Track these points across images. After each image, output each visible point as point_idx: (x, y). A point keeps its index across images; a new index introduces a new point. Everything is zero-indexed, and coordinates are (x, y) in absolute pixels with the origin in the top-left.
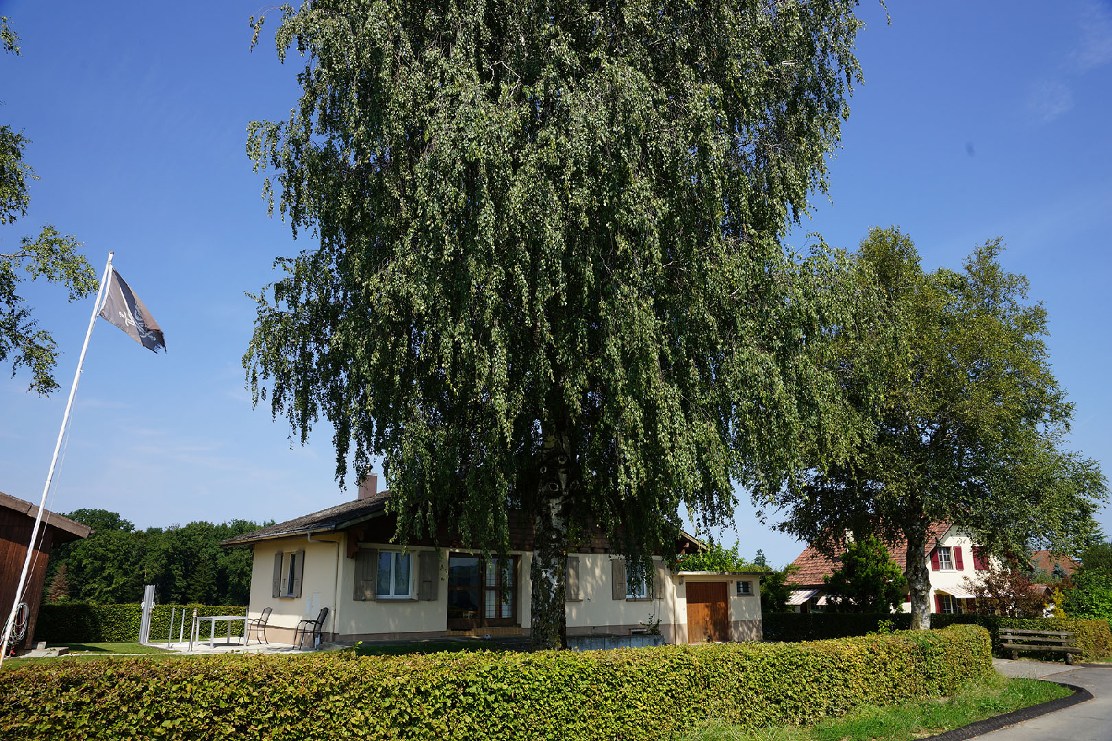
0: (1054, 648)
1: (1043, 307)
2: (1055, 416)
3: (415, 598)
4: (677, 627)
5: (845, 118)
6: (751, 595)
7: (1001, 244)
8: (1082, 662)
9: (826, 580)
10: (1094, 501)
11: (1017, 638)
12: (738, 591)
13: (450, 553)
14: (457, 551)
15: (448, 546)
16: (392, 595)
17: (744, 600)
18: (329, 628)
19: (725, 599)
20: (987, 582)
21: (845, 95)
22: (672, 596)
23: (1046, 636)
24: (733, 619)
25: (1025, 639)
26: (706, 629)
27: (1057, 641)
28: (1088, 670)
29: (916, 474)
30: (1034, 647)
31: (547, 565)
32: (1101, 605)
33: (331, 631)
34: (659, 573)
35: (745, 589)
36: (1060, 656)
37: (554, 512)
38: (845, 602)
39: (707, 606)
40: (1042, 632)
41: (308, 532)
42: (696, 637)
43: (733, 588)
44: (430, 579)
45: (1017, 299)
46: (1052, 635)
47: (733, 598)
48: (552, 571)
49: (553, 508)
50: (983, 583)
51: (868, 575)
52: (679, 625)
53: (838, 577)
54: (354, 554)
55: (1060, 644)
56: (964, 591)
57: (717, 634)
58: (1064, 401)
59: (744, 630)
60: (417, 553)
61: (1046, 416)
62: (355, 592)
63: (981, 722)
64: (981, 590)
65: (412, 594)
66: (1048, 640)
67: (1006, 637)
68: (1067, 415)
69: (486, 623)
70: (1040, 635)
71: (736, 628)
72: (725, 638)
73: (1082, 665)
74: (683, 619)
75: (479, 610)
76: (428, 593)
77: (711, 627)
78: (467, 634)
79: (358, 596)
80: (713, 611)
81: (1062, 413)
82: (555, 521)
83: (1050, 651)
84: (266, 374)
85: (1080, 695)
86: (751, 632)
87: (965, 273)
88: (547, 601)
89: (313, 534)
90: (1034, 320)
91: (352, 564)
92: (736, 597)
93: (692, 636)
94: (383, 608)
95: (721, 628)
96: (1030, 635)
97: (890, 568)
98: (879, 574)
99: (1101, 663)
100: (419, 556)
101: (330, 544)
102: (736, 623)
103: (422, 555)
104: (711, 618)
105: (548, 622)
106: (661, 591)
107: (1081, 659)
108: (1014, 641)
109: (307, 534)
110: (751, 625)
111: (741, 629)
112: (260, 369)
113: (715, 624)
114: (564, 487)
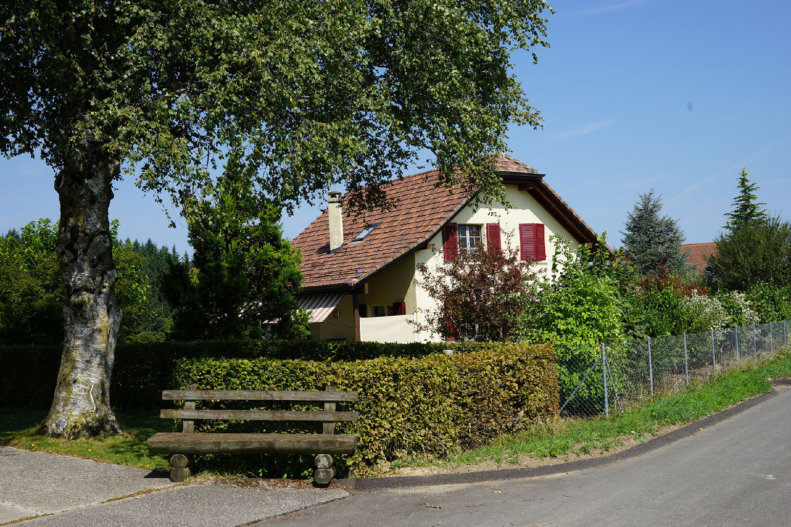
11: (208, 415)
23: (285, 405)
27: (310, 417)
28: (363, 496)
46: (302, 403)
66: (289, 415)
67: (176, 414)
70: (270, 405)
108: (199, 424)
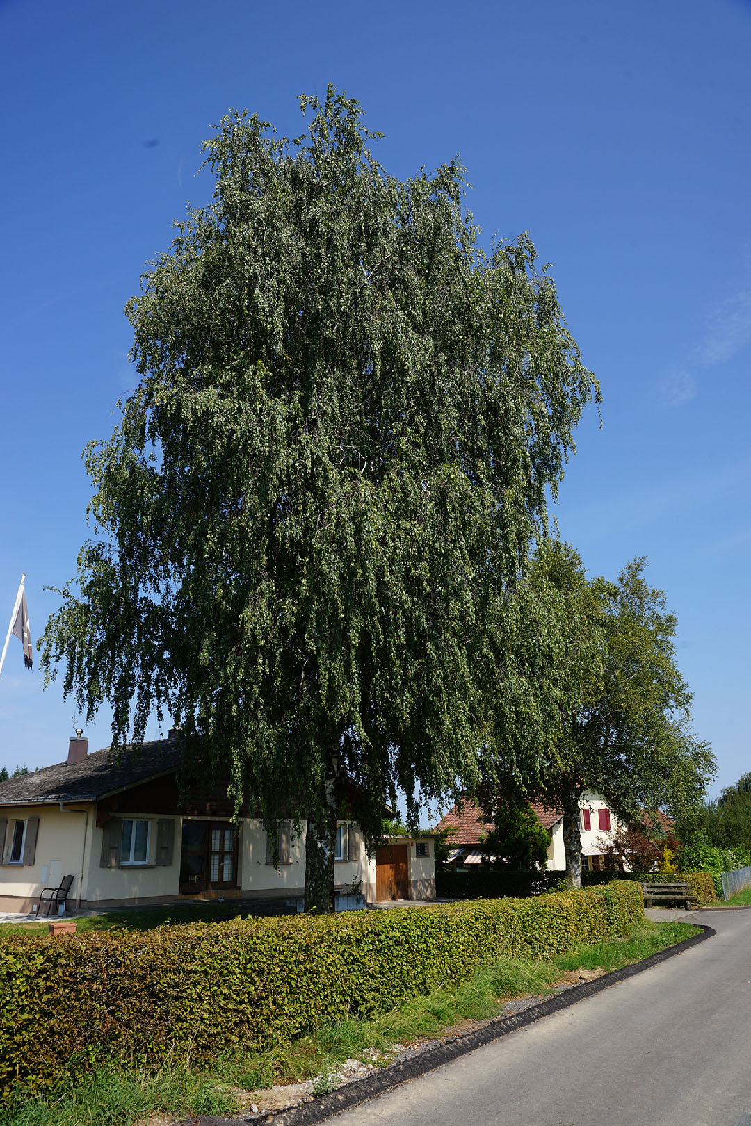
0: (678, 897)
1: (675, 616)
2: (679, 704)
3: (154, 864)
4: (368, 886)
5: (561, 480)
6: (428, 856)
7: (646, 561)
8: (697, 907)
9: (482, 840)
10: (707, 775)
11: (651, 890)
12: (417, 852)
13: (184, 821)
14: (189, 818)
15: (183, 815)
16: (131, 862)
17: (422, 861)
18: (76, 894)
19: (406, 860)
20: (615, 841)
21: (562, 463)
22: (364, 859)
23: (672, 887)
24: (412, 879)
25: (656, 890)
26: (391, 889)
27: (680, 891)
28: (705, 913)
29: (579, 753)
30: (664, 897)
31: (322, 837)
32: (705, 859)
33: (78, 899)
34: (355, 837)
35: (422, 851)
36: (681, 904)
37: (328, 792)
38: (499, 861)
39: (391, 868)
40: (669, 885)
41: (60, 802)
42: (382, 895)
43: (413, 850)
44: (166, 846)
45: (658, 609)
46: (676, 886)
47: (413, 859)
48: (326, 841)
49: (327, 787)
50: (612, 843)
51: (520, 836)
52: (370, 884)
53: (492, 837)
54: (102, 823)
55: (681, 894)
56: (597, 849)
57: (399, 892)
58: (686, 691)
59: (421, 889)
60: (156, 821)
61: (672, 703)
62: (102, 860)
63: (659, 953)
64: (610, 848)
65: (150, 859)
66: (673, 890)
68: (687, 702)
69: (210, 887)
70: (667, 887)
71: (415, 887)
72: (406, 896)
73: (696, 910)
74: (373, 880)
75: (205, 874)
76: (163, 860)
77: (394, 887)
78: (196, 898)
79: (105, 864)
80: (397, 872)
81: (684, 701)
82: (329, 799)
83: (675, 899)
84: (58, 658)
85: (708, 932)
86: (427, 890)
87: (617, 584)
88: (322, 867)
89: (65, 804)
90: (668, 625)
91: (100, 832)
92: (415, 858)
93: (380, 896)
94: (125, 875)
95: (401, 887)
96: (660, 887)
97: (538, 830)
98: (529, 835)
99: (709, 908)
100: (158, 823)
101: (77, 813)
102: (415, 882)
103: (160, 823)
104: (395, 879)
105: (322, 885)
106: (356, 854)
107: (696, 905)
108: (649, 892)
109: (59, 804)
110: (427, 884)
111: (419, 888)
112: (53, 652)
113: (398, 884)
114: (336, 769)
